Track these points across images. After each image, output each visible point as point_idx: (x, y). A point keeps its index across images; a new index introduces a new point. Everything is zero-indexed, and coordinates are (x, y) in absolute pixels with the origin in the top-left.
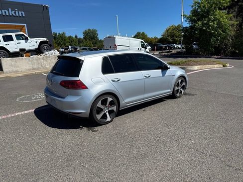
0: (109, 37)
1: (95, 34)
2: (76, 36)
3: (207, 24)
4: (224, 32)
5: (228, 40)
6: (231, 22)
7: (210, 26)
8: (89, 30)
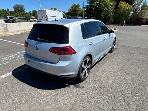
0: (41, 10)
1: (23, 8)
2: (8, 9)
3: (99, 4)
4: (108, 10)
5: (110, 14)
6: (112, 4)
7: (101, 5)
8: (18, 5)
